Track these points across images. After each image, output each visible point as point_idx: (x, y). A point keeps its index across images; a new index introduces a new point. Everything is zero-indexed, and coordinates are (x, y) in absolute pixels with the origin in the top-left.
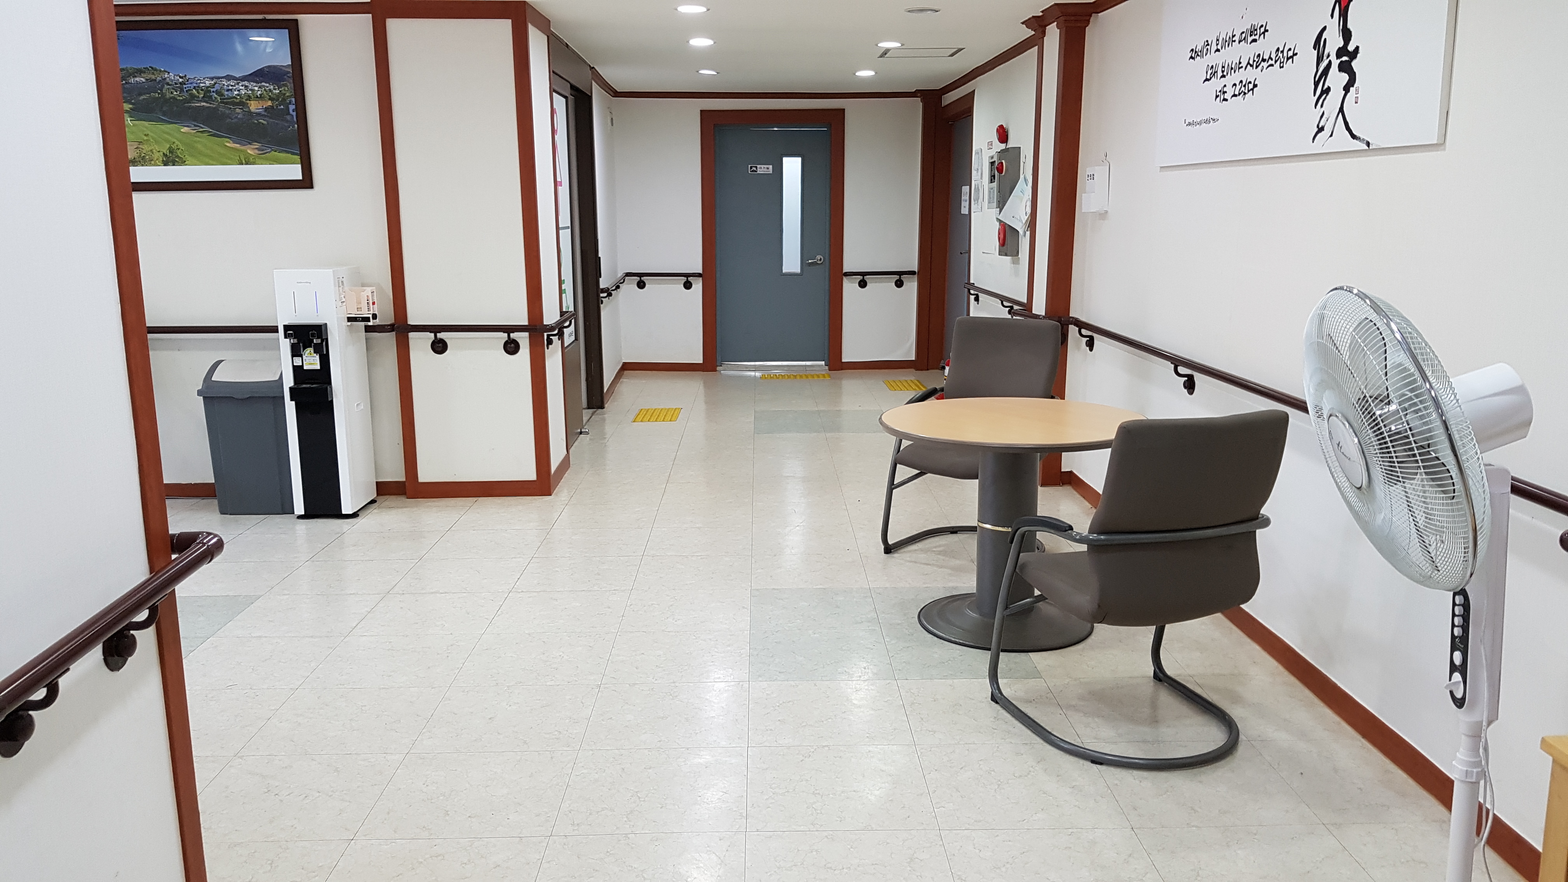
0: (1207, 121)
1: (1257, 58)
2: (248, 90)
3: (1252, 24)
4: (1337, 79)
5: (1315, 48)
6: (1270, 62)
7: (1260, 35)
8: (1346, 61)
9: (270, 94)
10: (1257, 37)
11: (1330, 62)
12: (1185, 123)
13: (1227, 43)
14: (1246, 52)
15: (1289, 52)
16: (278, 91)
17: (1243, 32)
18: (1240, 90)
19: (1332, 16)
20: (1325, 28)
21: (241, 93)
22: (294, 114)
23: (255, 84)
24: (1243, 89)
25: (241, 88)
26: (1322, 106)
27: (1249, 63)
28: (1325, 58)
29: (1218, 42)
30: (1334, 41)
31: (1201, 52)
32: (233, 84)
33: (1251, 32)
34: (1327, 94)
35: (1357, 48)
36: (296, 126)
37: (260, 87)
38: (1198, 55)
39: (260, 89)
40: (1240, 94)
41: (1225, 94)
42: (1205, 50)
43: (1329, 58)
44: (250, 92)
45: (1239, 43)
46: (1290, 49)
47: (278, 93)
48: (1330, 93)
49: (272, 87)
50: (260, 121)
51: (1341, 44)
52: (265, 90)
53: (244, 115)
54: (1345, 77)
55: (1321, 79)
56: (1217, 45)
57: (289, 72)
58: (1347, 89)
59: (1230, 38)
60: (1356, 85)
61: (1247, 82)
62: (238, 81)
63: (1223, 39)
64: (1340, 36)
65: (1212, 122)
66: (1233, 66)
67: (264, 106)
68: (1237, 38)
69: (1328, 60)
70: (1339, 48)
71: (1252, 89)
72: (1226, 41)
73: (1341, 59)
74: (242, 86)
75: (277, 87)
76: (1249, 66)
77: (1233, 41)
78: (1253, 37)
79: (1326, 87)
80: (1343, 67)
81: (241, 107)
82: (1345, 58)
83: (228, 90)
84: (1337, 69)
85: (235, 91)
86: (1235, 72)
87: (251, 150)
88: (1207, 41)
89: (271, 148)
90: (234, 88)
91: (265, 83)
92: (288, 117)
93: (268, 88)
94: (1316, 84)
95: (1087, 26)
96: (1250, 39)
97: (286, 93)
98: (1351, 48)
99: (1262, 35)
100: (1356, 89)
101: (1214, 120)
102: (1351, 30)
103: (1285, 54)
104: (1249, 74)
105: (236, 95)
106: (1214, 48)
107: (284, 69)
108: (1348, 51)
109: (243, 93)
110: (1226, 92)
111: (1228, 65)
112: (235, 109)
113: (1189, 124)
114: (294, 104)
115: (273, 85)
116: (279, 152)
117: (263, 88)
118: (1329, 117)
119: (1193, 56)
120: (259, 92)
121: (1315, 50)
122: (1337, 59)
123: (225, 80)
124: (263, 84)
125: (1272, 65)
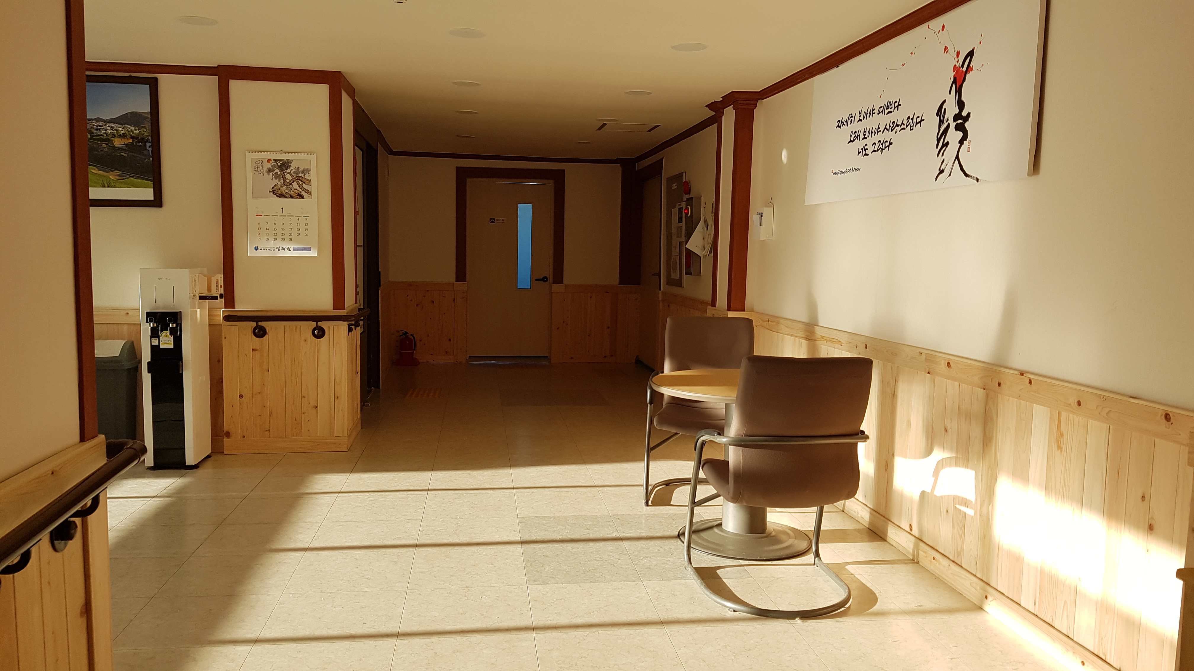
0: (851, 170)
1: (892, 124)
2: (114, 130)
3: (888, 101)
4: (954, 136)
5: (937, 115)
6: (903, 126)
7: (894, 109)
8: (961, 123)
9: (131, 134)
10: (892, 110)
11: (949, 124)
12: (832, 173)
13: (868, 115)
14: (885, 120)
15: (917, 119)
16: (138, 132)
17: (881, 107)
18: (878, 147)
19: (950, 92)
20: (945, 101)
21: (107, 132)
22: (150, 149)
23: (119, 126)
24: (881, 146)
25: (108, 128)
26: (943, 155)
27: (885, 128)
28: (945, 121)
29: (860, 115)
30: (952, 109)
31: (846, 122)
32: (102, 125)
33: (887, 106)
34: (947, 147)
35: (969, 114)
36: (151, 159)
37: (123, 128)
38: (843, 124)
39: (123, 130)
40: (878, 150)
41: (867, 151)
42: (849, 121)
43: (949, 122)
44: (115, 132)
45: (878, 114)
46: (918, 117)
47: (138, 133)
48: (949, 146)
49: (133, 128)
50: (122, 154)
51: (957, 111)
52: (127, 130)
53: (109, 149)
54: (960, 134)
55: (943, 136)
56: (860, 117)
57: (148, 118)
58: (961, 142)
59: (870, 111)
60: (968, 140)
61: (885, 141)
62: (106, 123)
63: (865, 112)
64: (956, 106)
65: (854, 171)
66: (873, 131)
67: (126, 143)
68: (876, 111)
69: (947, 123)
70: (956, 114)
71: (888, 146)
72: (867, 114)
73: (957, 122)
74: (109, 127)
75: (137, 129)
76: (886, 130)
77: (873, 113)
78: (889, 110)
79: (946, 141)
80: (959, 127)
81: (106, 143)
82: (960, 121)
83: (97, 130)
84: (954, 129)
85: (103, 130)
86: (874, 135)
87: (112, 176)
88: (851, 114)
89: (129, 175)
90: (102, 128)
91: (128, 125)
92: (145, 152)
93: (130, 129)
94: (938, 141)
95: (755, 108)
96: (886, 111)
97: (144, 134)
98: (964, 114)
99: (896, 108)
100: (968, 142)
101: (857, 169)
102: (965, 101)
103: (915, 120)
104: (886, 136)
105: (103, 133)
106: (857, 118)
107: (144, 114)
108: (963, 116)
109: (109, 132)
110: (867, 149)
111: (869, 130)
112: (102, 144)
113: (836, 173)
114: (150, 142)
115: (134, 127)
116: (136, 179)
117: (126, 129)
118: (948, 162)
119: (840, 125)
120: (122, 132)
121: (938, 116)
122: (954, 122)
123: (95, 121)
124: (126, 126)
125: (904, 129)
